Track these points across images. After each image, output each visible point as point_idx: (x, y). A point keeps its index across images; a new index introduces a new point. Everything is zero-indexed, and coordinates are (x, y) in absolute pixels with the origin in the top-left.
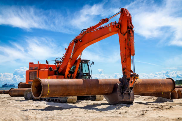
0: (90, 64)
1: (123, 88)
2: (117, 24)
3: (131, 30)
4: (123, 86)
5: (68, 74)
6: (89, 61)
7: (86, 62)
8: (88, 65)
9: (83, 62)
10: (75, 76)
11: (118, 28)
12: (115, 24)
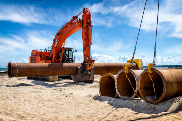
0: (74, 52)
1: (83, 70)
2: (81, 20)
3: (89, 25)
4: (83, 69)
5: (55, 59)
6: (72, 49)
7: (70, 50)
8: (72, 52)
9: (67, 49)
10: (61, 61)
11: (81, 23)
12: (80, 20)
